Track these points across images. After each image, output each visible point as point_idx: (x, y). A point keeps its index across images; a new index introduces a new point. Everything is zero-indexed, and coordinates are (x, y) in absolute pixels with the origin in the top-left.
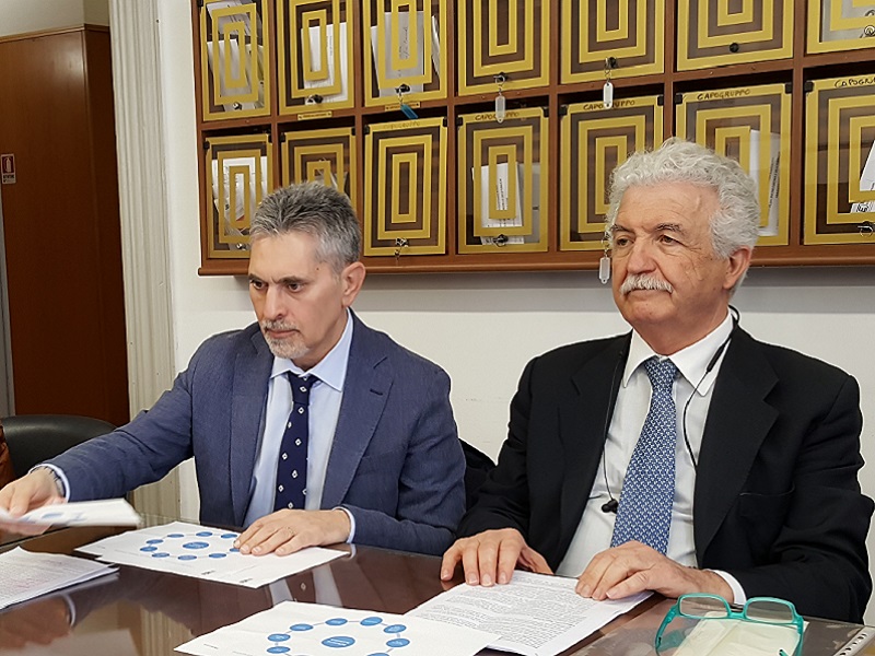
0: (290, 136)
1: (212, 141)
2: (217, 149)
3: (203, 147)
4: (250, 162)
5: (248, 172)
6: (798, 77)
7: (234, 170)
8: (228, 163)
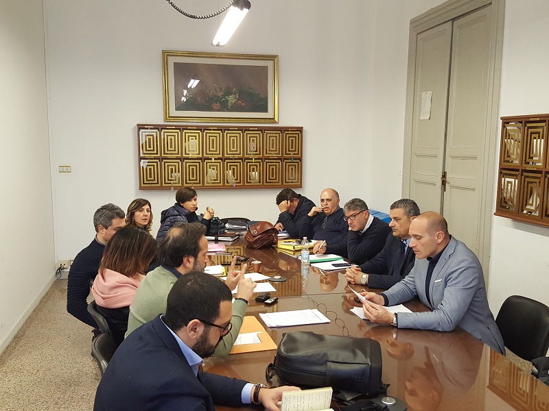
0: (525, 174)
1: (504, 171)
2: (505, 174)
3: (500, 173)
4: (513, 180)
7: (508, 182)
8: (507, 179)
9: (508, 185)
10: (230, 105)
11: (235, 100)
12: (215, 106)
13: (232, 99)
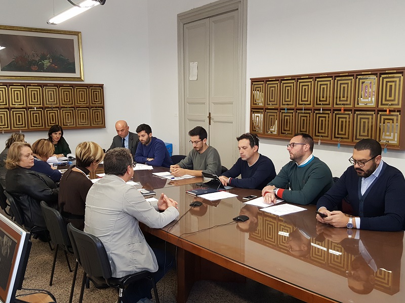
0: (267, 111)
1: (253, 110)
2: (254, 112)
3: (251, 111)
4: (260, 115)
5: (259, 117)
6: (353, 111)
7: (257, 116)
8: (255, 115)
9: (256, 118)
10: (45, 67)
11: (49, 64)
12: (33, 68)
13: (47, 63)
